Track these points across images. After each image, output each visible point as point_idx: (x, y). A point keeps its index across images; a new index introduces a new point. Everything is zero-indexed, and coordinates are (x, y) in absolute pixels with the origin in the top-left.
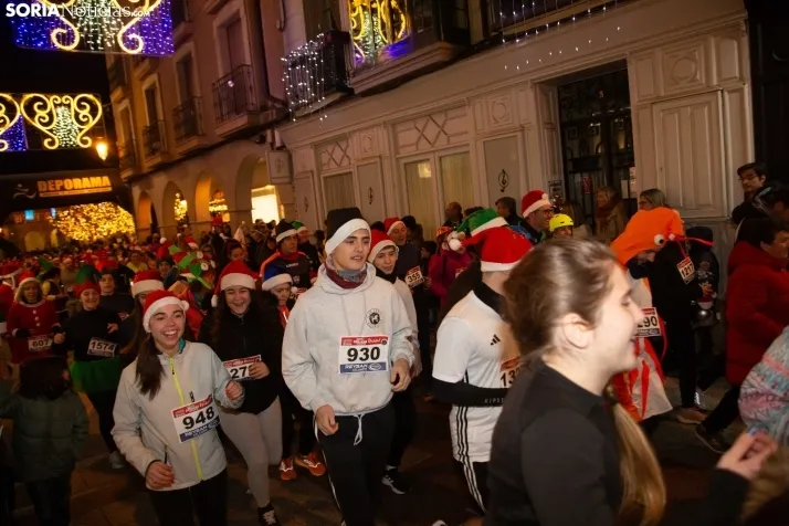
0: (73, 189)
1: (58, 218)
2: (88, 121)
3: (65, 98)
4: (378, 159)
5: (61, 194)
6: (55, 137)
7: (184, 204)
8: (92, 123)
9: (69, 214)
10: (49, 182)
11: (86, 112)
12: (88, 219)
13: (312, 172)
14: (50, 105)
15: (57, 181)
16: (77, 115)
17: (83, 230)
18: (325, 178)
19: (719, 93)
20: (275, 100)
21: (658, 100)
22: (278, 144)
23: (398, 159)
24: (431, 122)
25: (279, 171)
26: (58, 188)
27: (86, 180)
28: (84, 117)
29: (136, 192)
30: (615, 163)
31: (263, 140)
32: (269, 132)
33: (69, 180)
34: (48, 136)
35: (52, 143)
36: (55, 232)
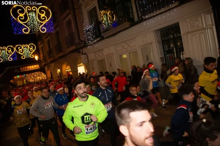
0: (30, 69)
1: (26, 77)
2: (32, 51)
3: (26, 45)
4: (112, 55)
5: (26, 70)
6: (24, 56)
7: (59, 70)
8: (34, 51)
9: (28, 75)
10: (23, 68)
11: (32, 48)
12: (34, 76)
13: (94, 60)
14: (22, 47)
15: (25, 67)
16: (29, 49)
17: (33, 79)
18: (97, 61)
19: (206, 29)
20: (82, 41)
21: (189, 33)
22: (84, 53)
23: (117, 54)
24: (125, 44)
25: (85, 60)
26: (25, 69)
27: (32, 66)
28: (31, 50)
29: (46, 68)
30: (178, 51)
31: (79, 52)
32: (81, 50)
33: (28, 67)
34: (23, 56)
35: (23, 57)
36: (25, 80)
